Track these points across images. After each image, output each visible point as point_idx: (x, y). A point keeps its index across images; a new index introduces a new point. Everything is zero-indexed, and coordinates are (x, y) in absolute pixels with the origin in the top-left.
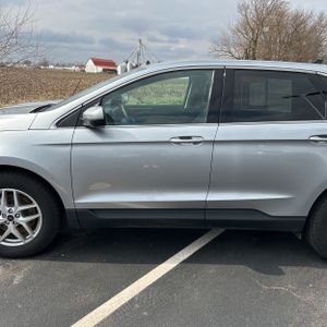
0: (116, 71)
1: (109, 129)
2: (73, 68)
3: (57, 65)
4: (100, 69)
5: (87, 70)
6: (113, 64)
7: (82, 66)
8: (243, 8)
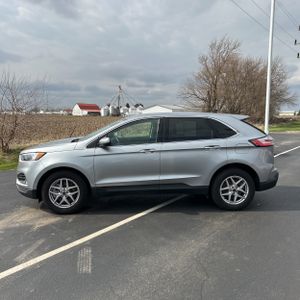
0: (99, 114)
1: (111, 148)
2: (62, 112)
3: (47, 111)
4: (85, 112)
5: (74, 114)
6: (97, 108)
7: (70, 111)
8: (203, 60)
